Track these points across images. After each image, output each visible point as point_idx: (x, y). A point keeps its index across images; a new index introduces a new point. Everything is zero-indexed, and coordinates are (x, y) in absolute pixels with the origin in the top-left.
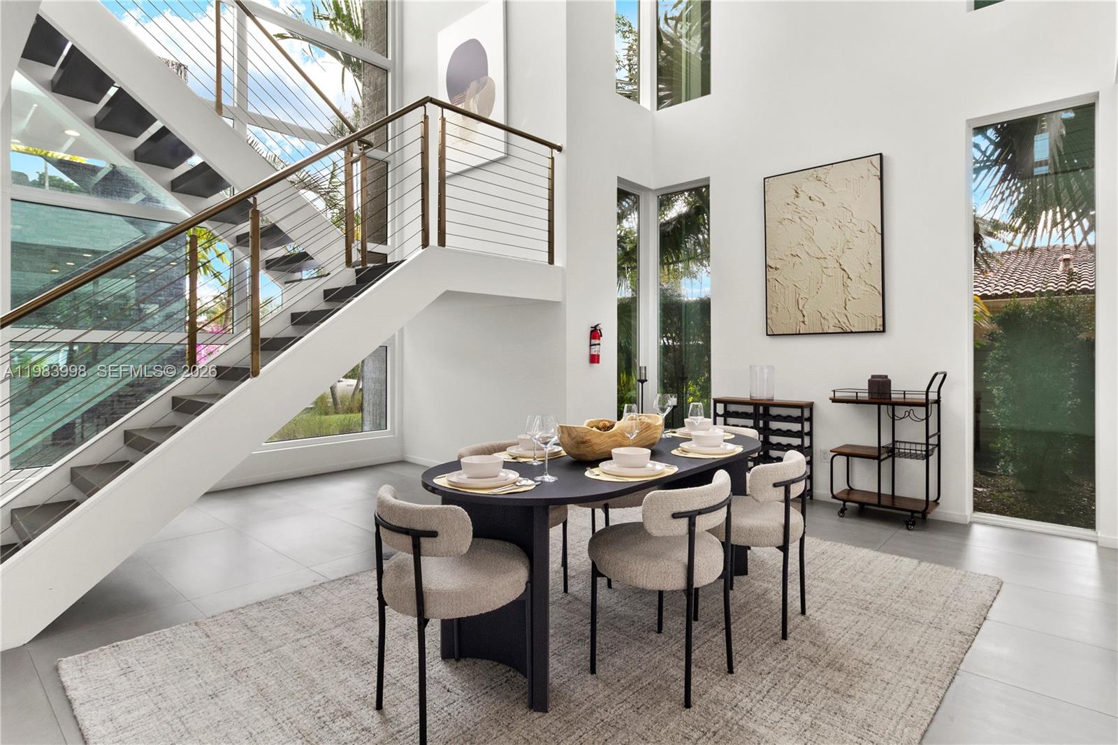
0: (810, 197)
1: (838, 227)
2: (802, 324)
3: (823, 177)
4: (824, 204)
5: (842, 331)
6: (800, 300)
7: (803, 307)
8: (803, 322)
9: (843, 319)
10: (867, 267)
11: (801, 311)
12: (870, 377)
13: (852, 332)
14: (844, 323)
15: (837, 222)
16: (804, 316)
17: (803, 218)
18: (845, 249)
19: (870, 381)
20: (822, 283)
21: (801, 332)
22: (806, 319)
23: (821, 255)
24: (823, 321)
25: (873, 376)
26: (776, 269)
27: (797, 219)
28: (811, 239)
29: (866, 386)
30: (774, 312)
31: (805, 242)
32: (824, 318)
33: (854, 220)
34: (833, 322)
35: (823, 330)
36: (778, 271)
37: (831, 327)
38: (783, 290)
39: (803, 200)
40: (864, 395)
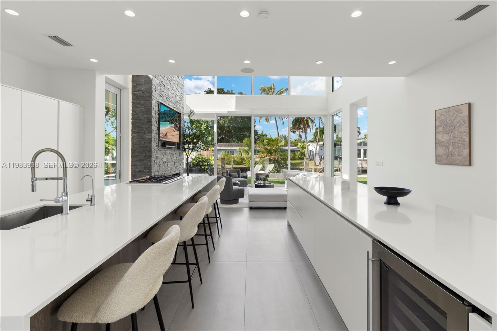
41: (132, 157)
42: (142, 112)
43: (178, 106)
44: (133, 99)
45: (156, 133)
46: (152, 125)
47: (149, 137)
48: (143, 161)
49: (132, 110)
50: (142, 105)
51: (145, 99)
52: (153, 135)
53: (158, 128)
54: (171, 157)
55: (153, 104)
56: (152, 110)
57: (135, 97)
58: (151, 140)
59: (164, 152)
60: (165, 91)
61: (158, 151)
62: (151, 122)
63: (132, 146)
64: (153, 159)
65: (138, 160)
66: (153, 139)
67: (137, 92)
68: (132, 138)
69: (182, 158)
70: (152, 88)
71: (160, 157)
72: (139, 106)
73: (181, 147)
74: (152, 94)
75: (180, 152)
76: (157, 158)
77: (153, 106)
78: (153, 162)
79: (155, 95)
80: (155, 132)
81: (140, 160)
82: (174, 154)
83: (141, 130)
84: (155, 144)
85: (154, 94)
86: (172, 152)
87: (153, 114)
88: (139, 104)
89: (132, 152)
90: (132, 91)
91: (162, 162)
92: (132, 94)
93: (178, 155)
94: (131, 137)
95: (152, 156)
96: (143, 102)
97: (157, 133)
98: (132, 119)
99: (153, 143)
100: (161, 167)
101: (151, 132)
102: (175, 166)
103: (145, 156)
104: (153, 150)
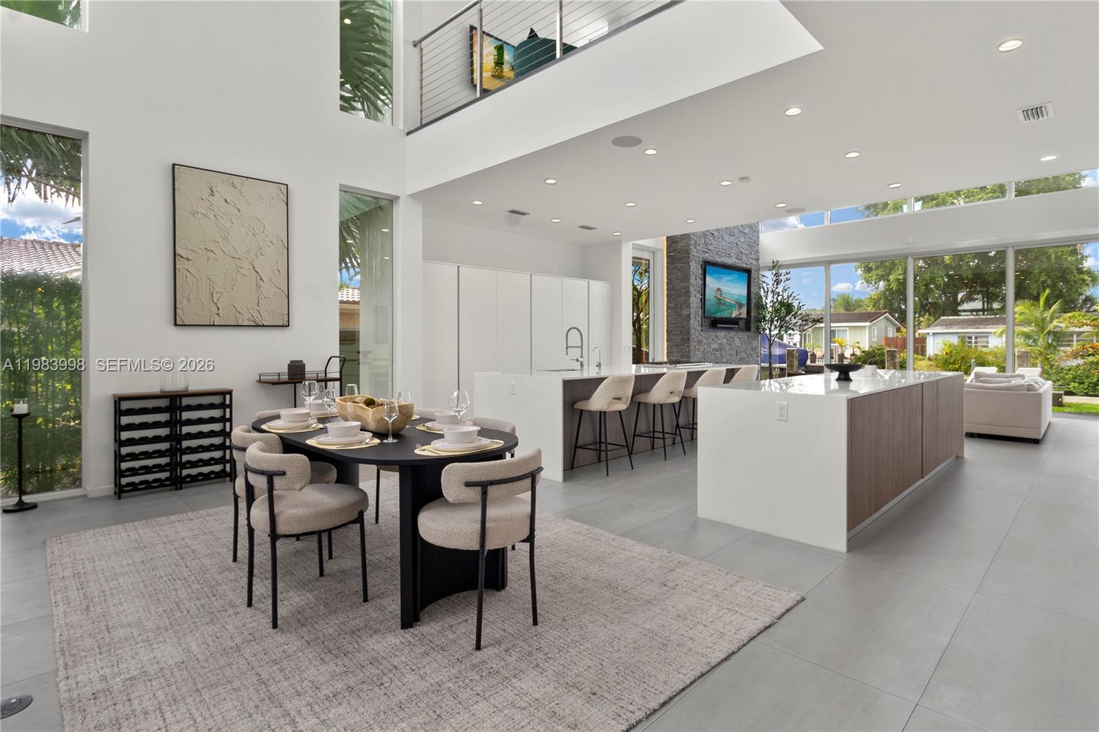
0: (226, 200)
1: (251, 234)
2: (216, 317)
3: (239, 186)
4: (239, 211)
5: (255, 324)
6: (215, 294)
7: (218, 300)
8: (218, 314)
9: (256, 315)
10: (277, 273)
11: (216, 304)
12: (289, 362)
13: (264, 326)
14: (257, 318)
15: (251, 229)
16: (218, 309)
17: (218, 217)
18: (258, 255)
19: (289, 365)
20: (237, 280)
21: (216, 324)
22: (221, 312)
23: (235, 255)
24: (237, 314)
25: (291, 362)
26: (188, 259)
27: (212, 217)
28: (226, 239)
29: (286, 370)
30: (185, 302)
31: (220, 240)
32: (239, 312)
33: (265, 232)
34: (247, 316)
35: (238, 322)
36: (190, 263)
37: (245, 320)
38: (195, 282)
39: (217, 200)
40: (285, 377)
41: (667, 341)
42: (678, 279)
43: (744, 258)
44: (667, 263)
45: (697, 307)
46: (690, 296)
47: (688, 313)
48: (680, 346)
49: (667, 278)
50: (678, 270)
51: (683, 261)
52: (693, 310)
53: (701, 299)
54: (729, 342)
55: (692, 267)
56: (690, 275)
57: (671, 259)
58: (690, 317)
59: (714, 334)
60: (714, 242)
61: (701, 333)
62: (689, 292)
63: (667, 326)
64: (693, 344)
65: (674, 344)
66: (692, 316)
67: (671, 252)
68: (667, 316)
69: (755, 345)
70: (689, 245)
71: (705, 341)
72: (674, 271)
73: (752, 326)
74: (690, 253)
75: (748, 334)
76: (700, 342)
77: (691, 270)
78: (692, 348)
79: (695, 254)
80: (695, 306)
81: (677, 346)
82: (736, 339)
83: (677, 304)
84: (697, 323)
85: (694, 252)
86: (732, 334)
87: (692, 280)
88: (675, 268)
89: (667, 334)
90: (667, 253)
91: (709, 348)
92: (667, 256)
93: (746, 339)
94: (665, 314)
95: (691, 339)
96: (679, 265)
97: (700, 306)
98: (667, 290)
99: (692, 321)
100: (708, 356)
101: (689, 306)
102: (739, 357)
103: (683, 339)
104: (692, 331)
